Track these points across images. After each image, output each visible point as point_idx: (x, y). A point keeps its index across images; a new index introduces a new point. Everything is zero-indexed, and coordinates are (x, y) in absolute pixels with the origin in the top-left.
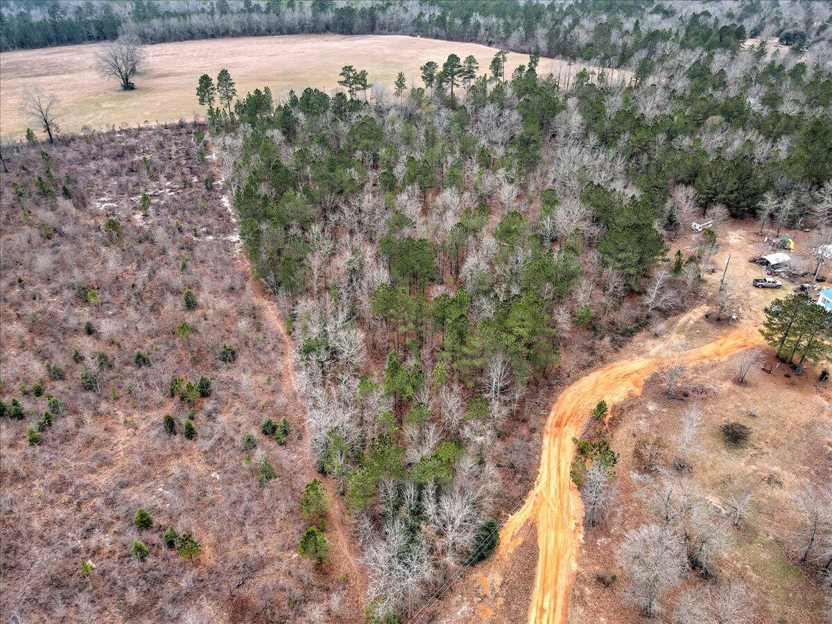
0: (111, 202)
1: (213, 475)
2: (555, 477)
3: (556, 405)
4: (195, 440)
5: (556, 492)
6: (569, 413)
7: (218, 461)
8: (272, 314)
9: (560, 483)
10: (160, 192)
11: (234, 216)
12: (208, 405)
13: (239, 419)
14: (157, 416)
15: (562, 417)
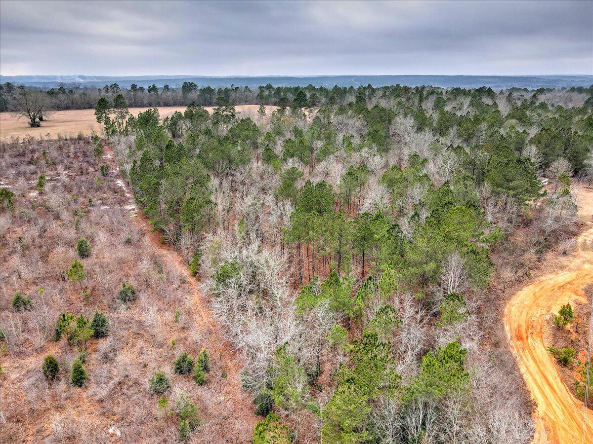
0: (7, 184)
1: (111, 431)
2: (552, 396)
3: (505, 319)
4: (86, 387)
5: (564, 413)
6: (524, 326)
7: (118, 410)
8: (173, 262)
9: (562, 402)
10: (57, 178)
11: (128, 193)
12: (104, 344)
13: (144, 358)
14: (36, 362)
15: (520, 331)
